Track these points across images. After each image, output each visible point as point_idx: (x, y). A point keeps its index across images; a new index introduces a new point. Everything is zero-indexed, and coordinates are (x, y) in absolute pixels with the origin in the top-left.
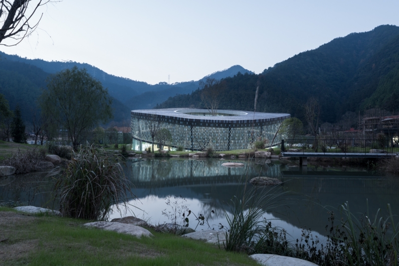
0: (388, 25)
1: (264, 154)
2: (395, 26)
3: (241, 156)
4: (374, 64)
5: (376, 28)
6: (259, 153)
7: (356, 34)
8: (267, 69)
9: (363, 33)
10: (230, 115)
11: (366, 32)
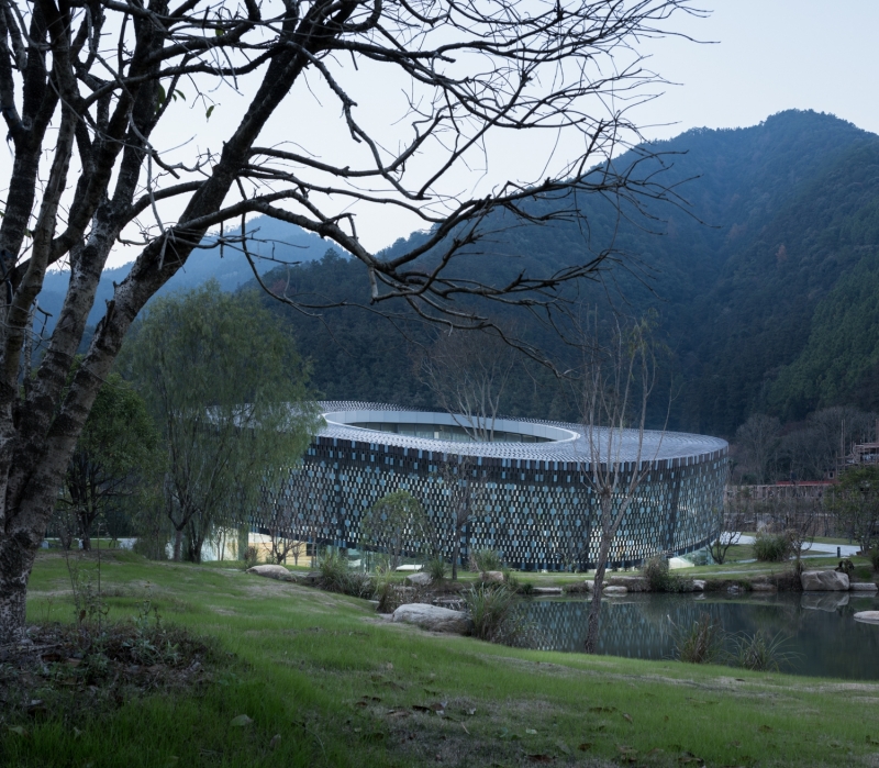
0: (811, 111)
1: (834, 580)
2: (832, 118)
3: (763, 586)
4: (783, 247)
5: (771, 118)
6: (820, 576)
7: (707, 132)
8: (407, 238)
9: (729, 132)
10: (500, 436)
11: (739, 130)
